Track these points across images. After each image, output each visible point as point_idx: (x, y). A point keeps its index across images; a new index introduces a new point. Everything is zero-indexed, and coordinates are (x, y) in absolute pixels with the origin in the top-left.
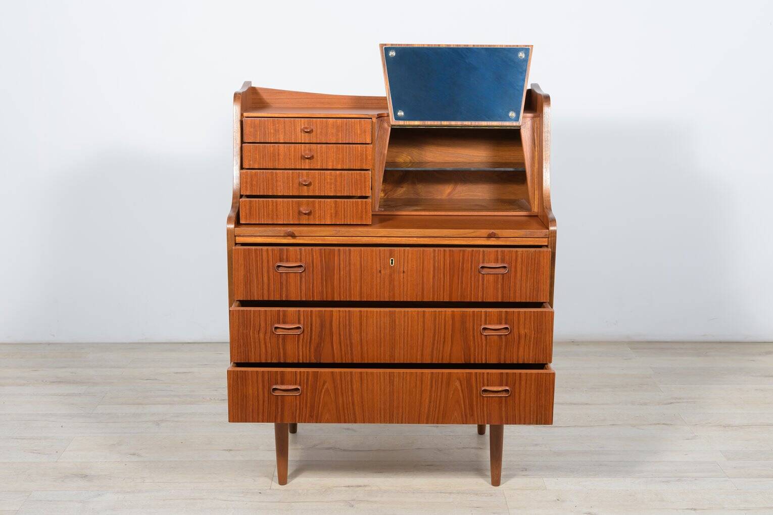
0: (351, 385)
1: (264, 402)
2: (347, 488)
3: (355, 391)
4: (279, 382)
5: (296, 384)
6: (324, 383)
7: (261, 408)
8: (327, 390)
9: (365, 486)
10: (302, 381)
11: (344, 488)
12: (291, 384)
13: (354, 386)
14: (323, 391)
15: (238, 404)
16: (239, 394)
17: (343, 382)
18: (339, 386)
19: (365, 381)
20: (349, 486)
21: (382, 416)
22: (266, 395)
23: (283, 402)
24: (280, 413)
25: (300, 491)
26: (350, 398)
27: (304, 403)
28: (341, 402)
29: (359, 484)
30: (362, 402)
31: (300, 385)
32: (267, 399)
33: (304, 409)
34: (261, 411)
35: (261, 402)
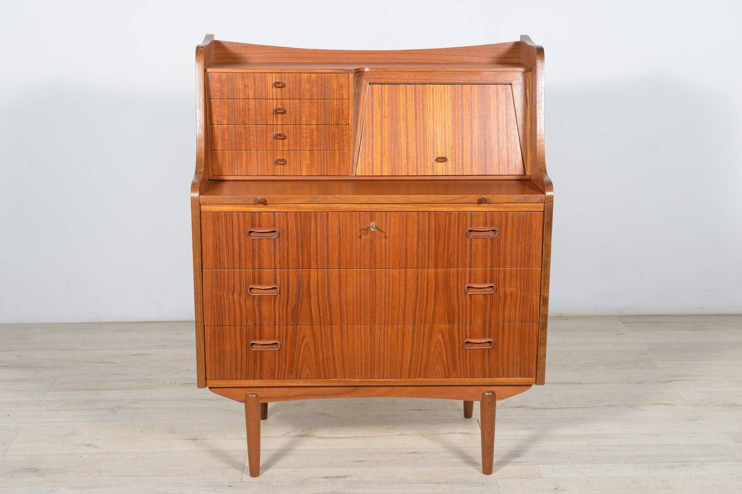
0: (332, 340)
1: (242, 356)
2: (325, 480)
3: (335, 345)
4: (258, 336)
5: (275, 339)
6: (304, 337)
7: (239, 363)
8: (307, 345)
9: (345, 477)
10: (281, 336)
11: (322, 480)
12: (269, 339)
13: (335, 341)
14: (303, 345)
15: (215, 360)
16: (217, 349)
17: (323, 336)
18: (319, 339)
19: (346, 335)
20: (327, 477)
21: (363, 370)
22: (244, 350)
23: (261, 357)
24: (258, 369)
25: (274, 484)
26: (330, 352)
27: (283, 359)
28: (321, 356)
29: (339, 475)
30: (343, 357)
31: (279, 340)
32: (245, 354)
33: (283, 365)
34: (239, 367)
35: (239, 358)
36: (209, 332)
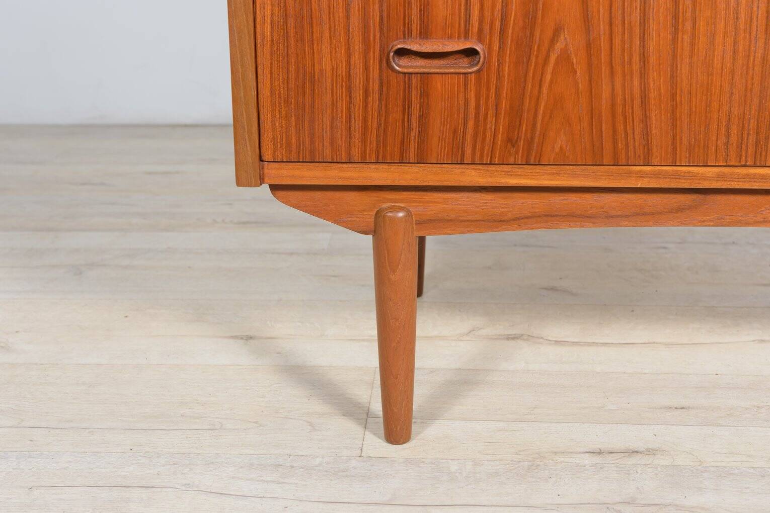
0: (643, 39)
1: (366, 93)
2: (597, 459)
3: (653, 59)
4: (415, 27)
5: (466, 36)
6: (557, 31)
7: (358, 113)
8: (565, 58)
9: (651, 452)
10: (486, 29)
11: (589, 459)
12: (450, 37)
13: (652, 44)
14: (553, 58)
15: (287, 102)
16: (292, 68)
17: (618, 29)
18: (604, 45)
19: (688, 25)
20: (601, 453)
21: (734, 139)
22: (375, 74)
23: (425, 95)
24: (414, 132)
25: (454, 467)
26: (636, 82)
27: (492, 100)
28: (606, 94)
29: (633, 446)
30: (673, 96)
31: (480, 40)
32: (377, 87)
33: (491, 119)
34: (358, 124)
35: (358, 96)
36: (268, 12)
